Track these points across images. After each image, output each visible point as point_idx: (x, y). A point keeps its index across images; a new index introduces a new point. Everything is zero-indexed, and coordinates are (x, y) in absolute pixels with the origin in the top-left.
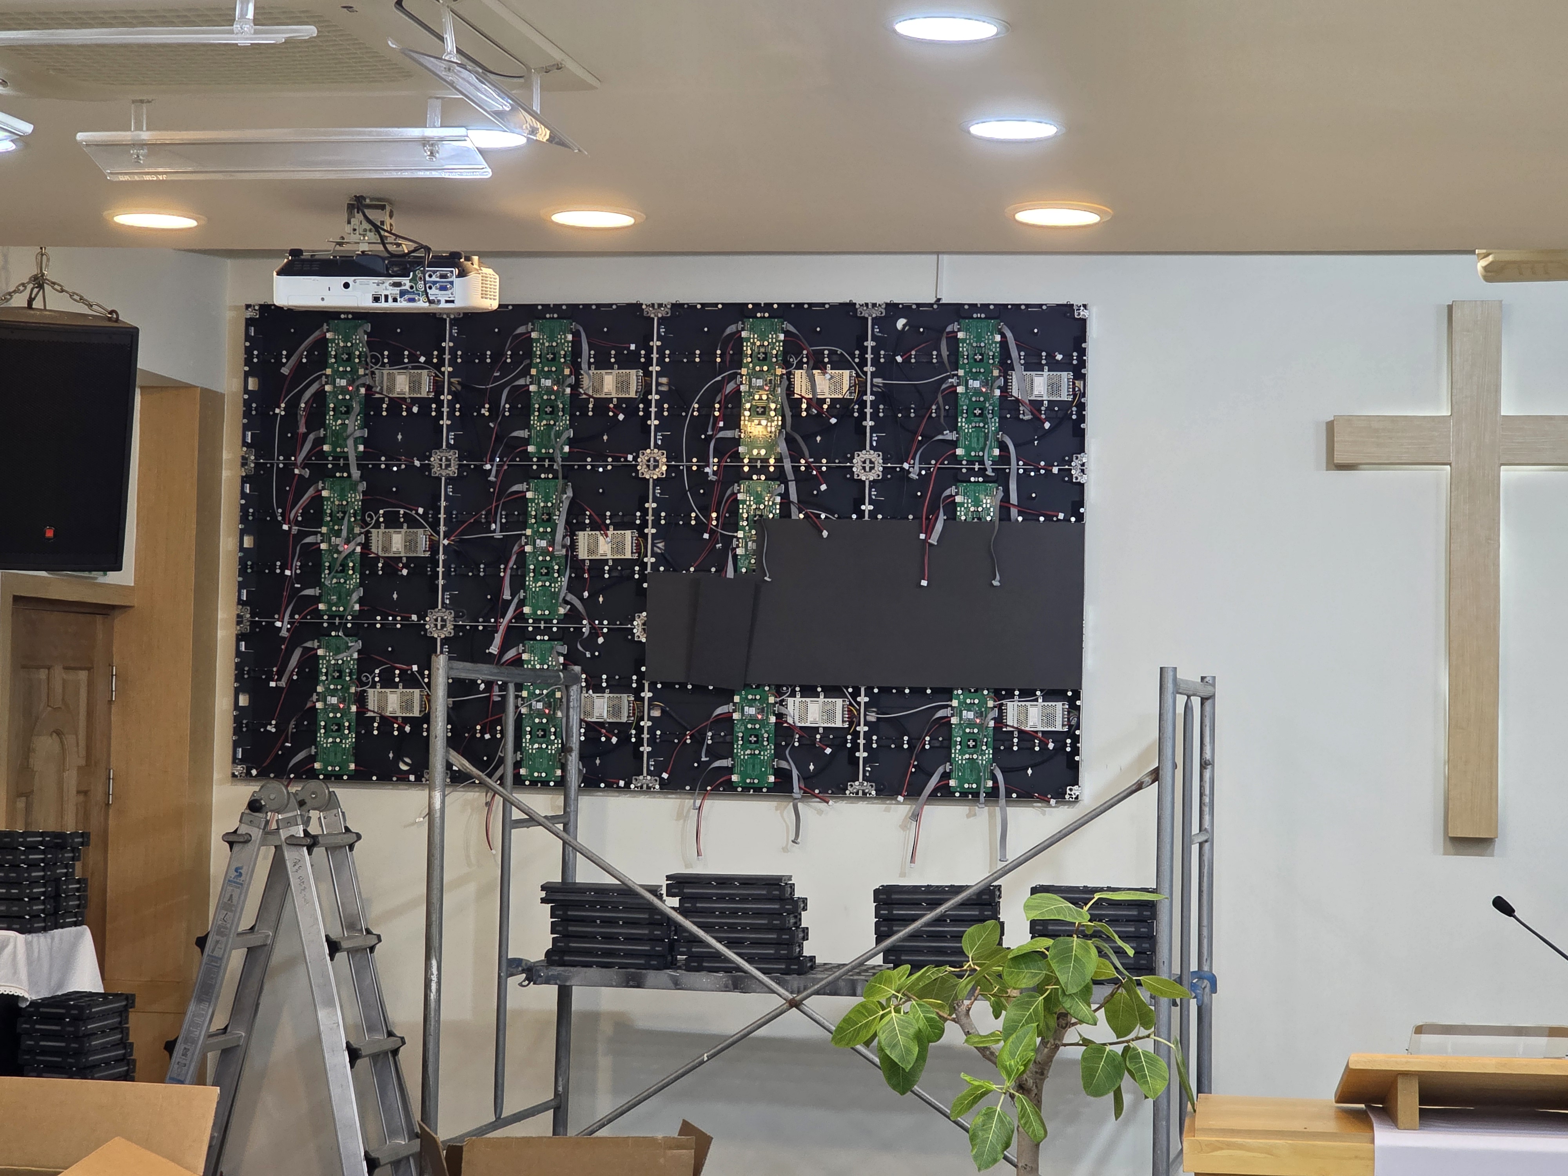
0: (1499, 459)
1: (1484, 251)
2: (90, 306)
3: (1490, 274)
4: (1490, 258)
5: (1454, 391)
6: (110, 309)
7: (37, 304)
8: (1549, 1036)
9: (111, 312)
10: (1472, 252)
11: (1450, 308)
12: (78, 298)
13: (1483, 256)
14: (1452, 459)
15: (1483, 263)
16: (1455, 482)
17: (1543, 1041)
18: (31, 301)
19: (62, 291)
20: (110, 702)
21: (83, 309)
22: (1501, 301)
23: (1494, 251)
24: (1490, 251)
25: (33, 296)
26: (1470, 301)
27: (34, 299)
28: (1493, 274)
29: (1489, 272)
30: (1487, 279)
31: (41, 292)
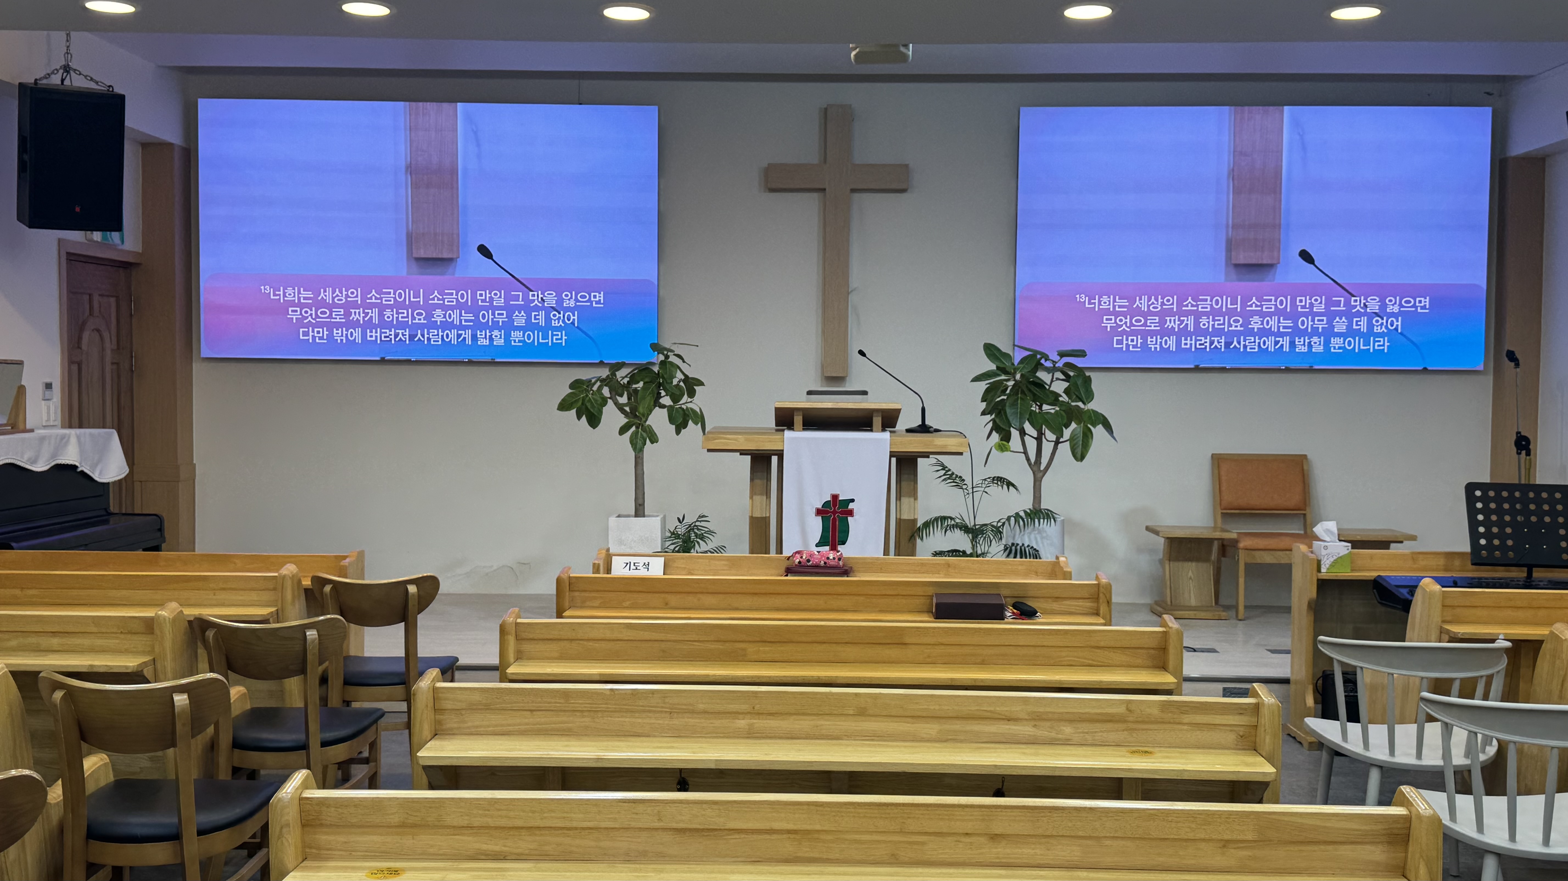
1: (855, 45)
2: (97, 83)
4: (858, 50)
6: (109, 84)
7: (67, 82)
9: (109, 86)
12: (89, 78)
13: (854, 48)
15: (854, 53)
18: (63, 81)
19: (80, 74)
20: (131, 315)
21: (92, 85)
24: (858, 45)
25: (64, 77)
27: (65, 79)
31: (69, 75)
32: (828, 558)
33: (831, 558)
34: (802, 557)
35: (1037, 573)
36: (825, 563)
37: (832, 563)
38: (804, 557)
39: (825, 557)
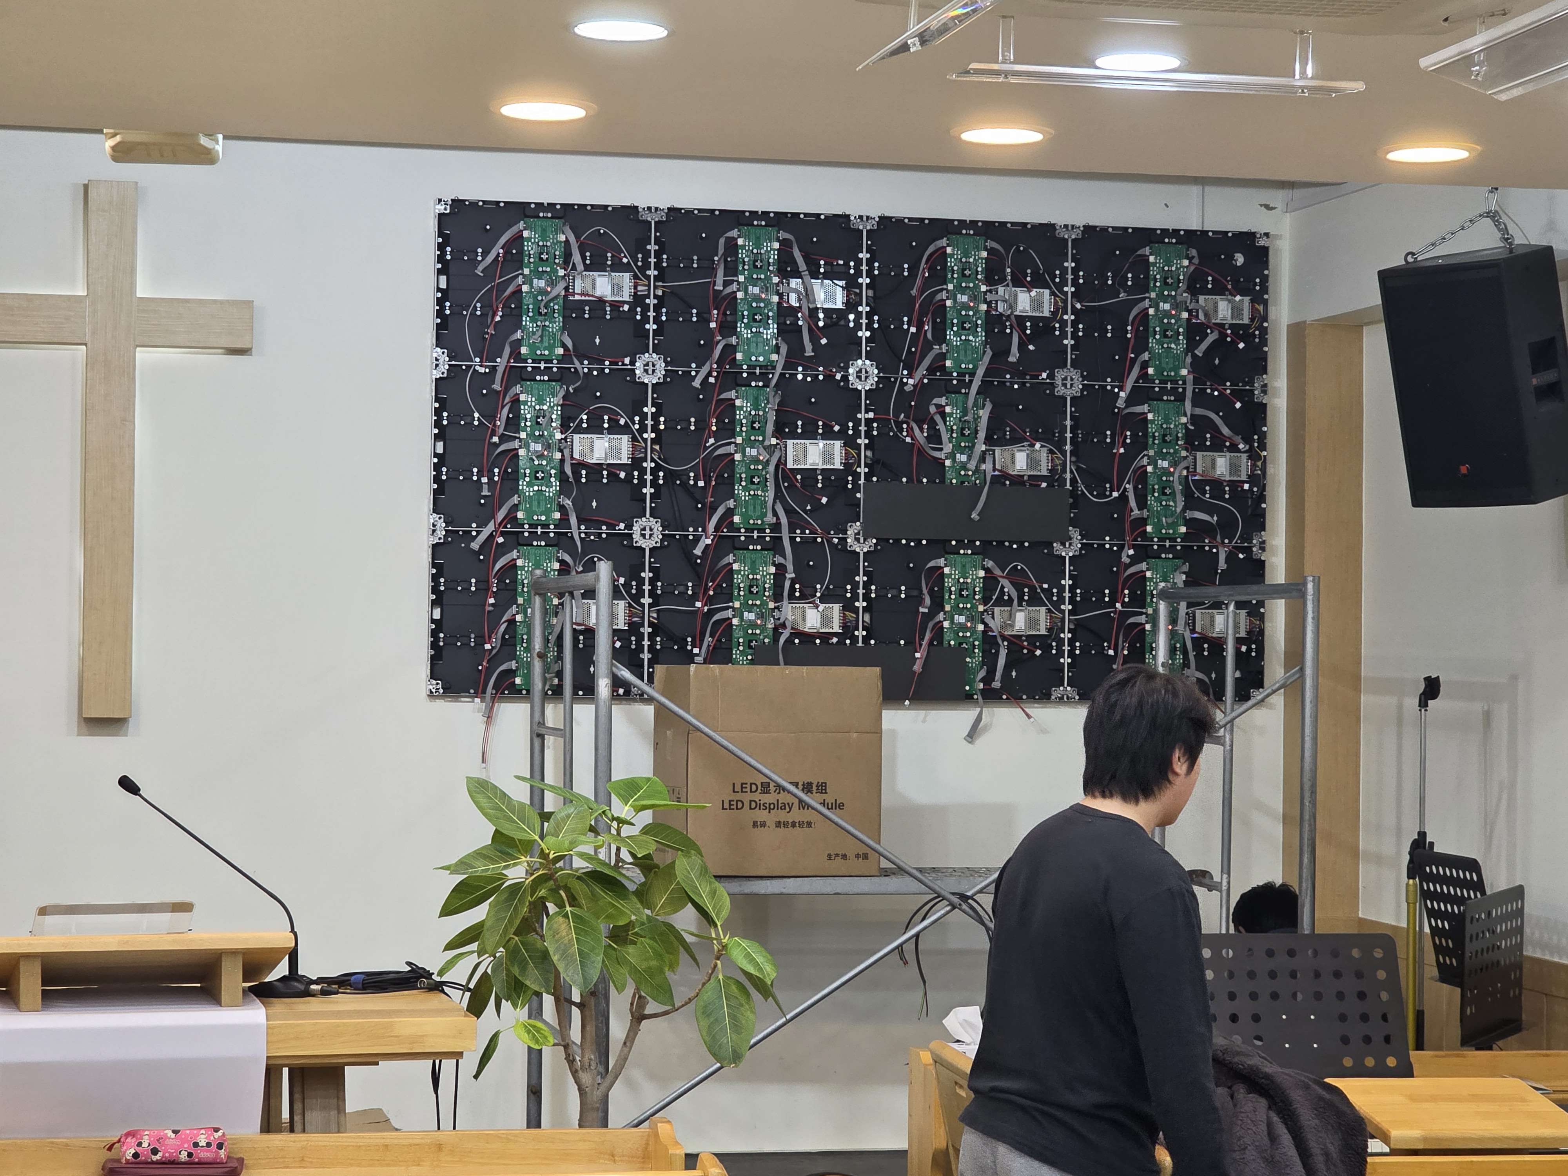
0: (135, 341)
1: (112, 131)
3: (118, 154)
4: (118, 138)
5: (90, 271)
8: (172, 912)
10: (100, 131)
11: (86, 187)
13: (110, 135)
14: (88, 339)
15: (111, 143)
16: (90, 362)
17: (167, 916)
22: (137, 183)
23: (122, 131)
24: (117, 131)
26: (105, 181)
28: (121, 154)
29: (119, 152)
30: (115, 159)
32: (196, 1145)
33: (203, 1143)
34: (140, 1144)
35: (613, 1156)
36: (190, 1155)
37: (204, 1155)
38: (145, 1145)
39: (188, 1142)
